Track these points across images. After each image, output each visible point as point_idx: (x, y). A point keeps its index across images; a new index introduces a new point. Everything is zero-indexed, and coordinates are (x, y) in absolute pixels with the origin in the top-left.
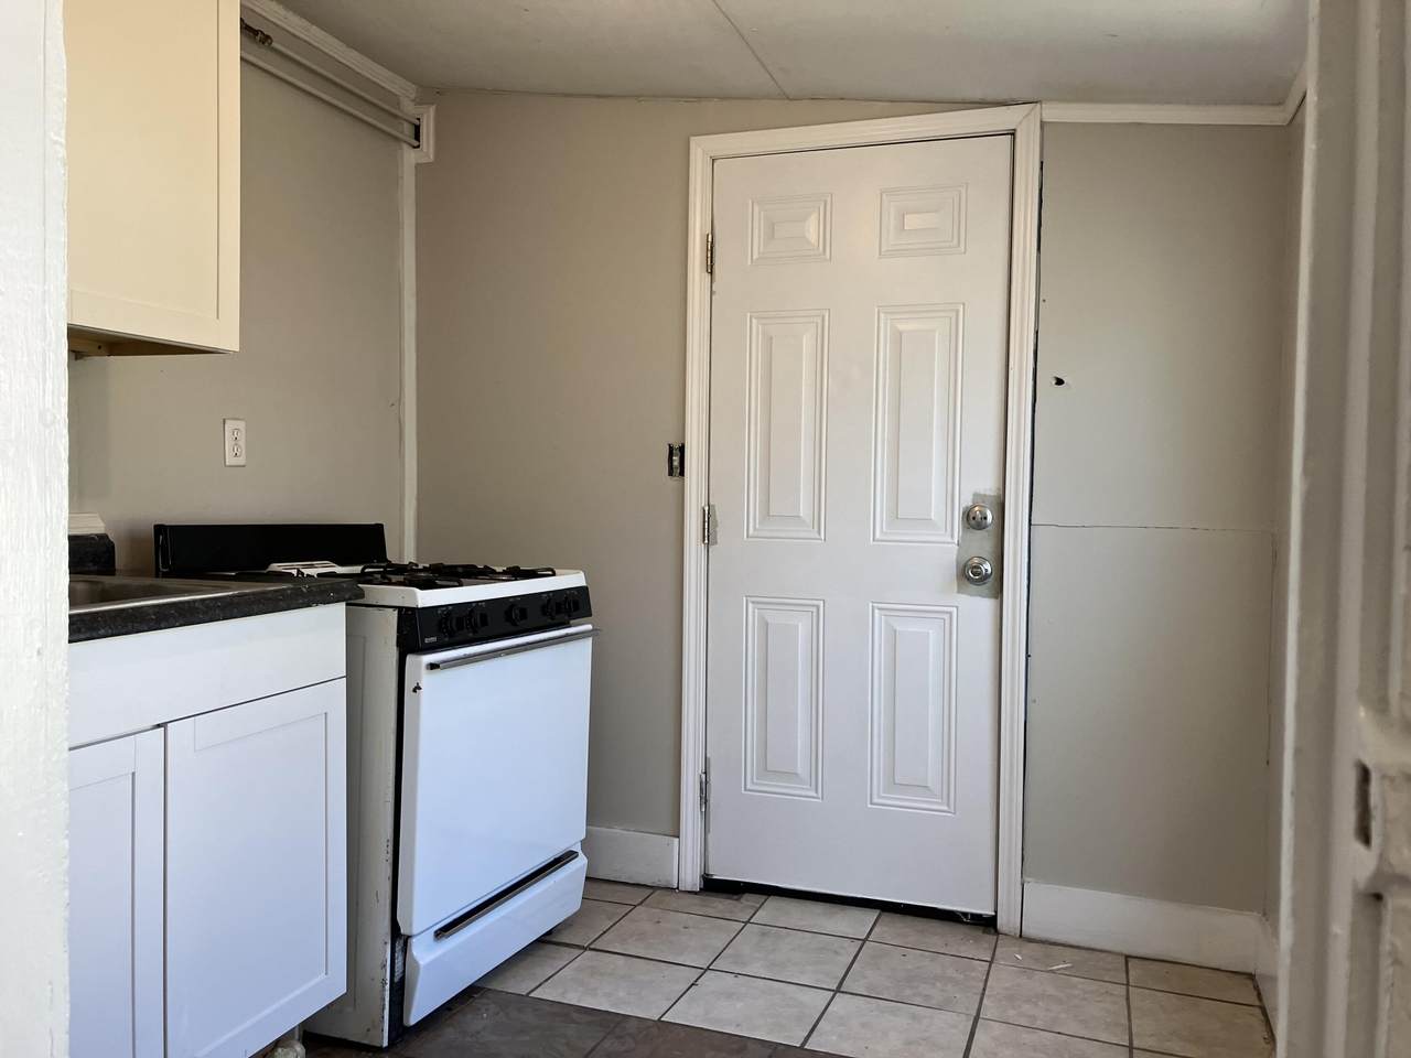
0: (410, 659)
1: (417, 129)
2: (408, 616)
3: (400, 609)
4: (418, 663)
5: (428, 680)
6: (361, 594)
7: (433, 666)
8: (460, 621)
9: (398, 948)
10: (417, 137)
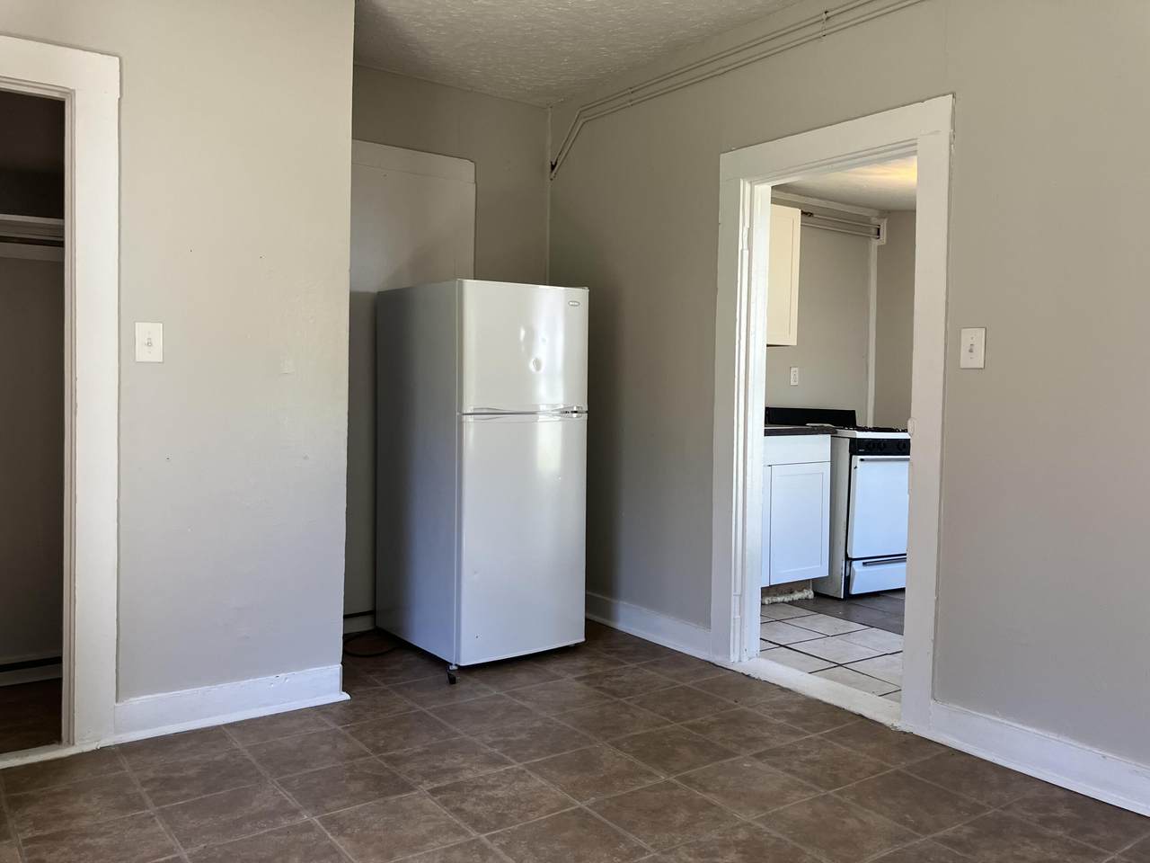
0: (853, 457)
1: (879, 230)
2: (853, 441)
3: (850, 438)
4: (857, 458)
5: (859, 464)
6: (836, 432)
7: (862, 460)
8: (874, 445)
9: (848, 563)
10: (878, 234)
